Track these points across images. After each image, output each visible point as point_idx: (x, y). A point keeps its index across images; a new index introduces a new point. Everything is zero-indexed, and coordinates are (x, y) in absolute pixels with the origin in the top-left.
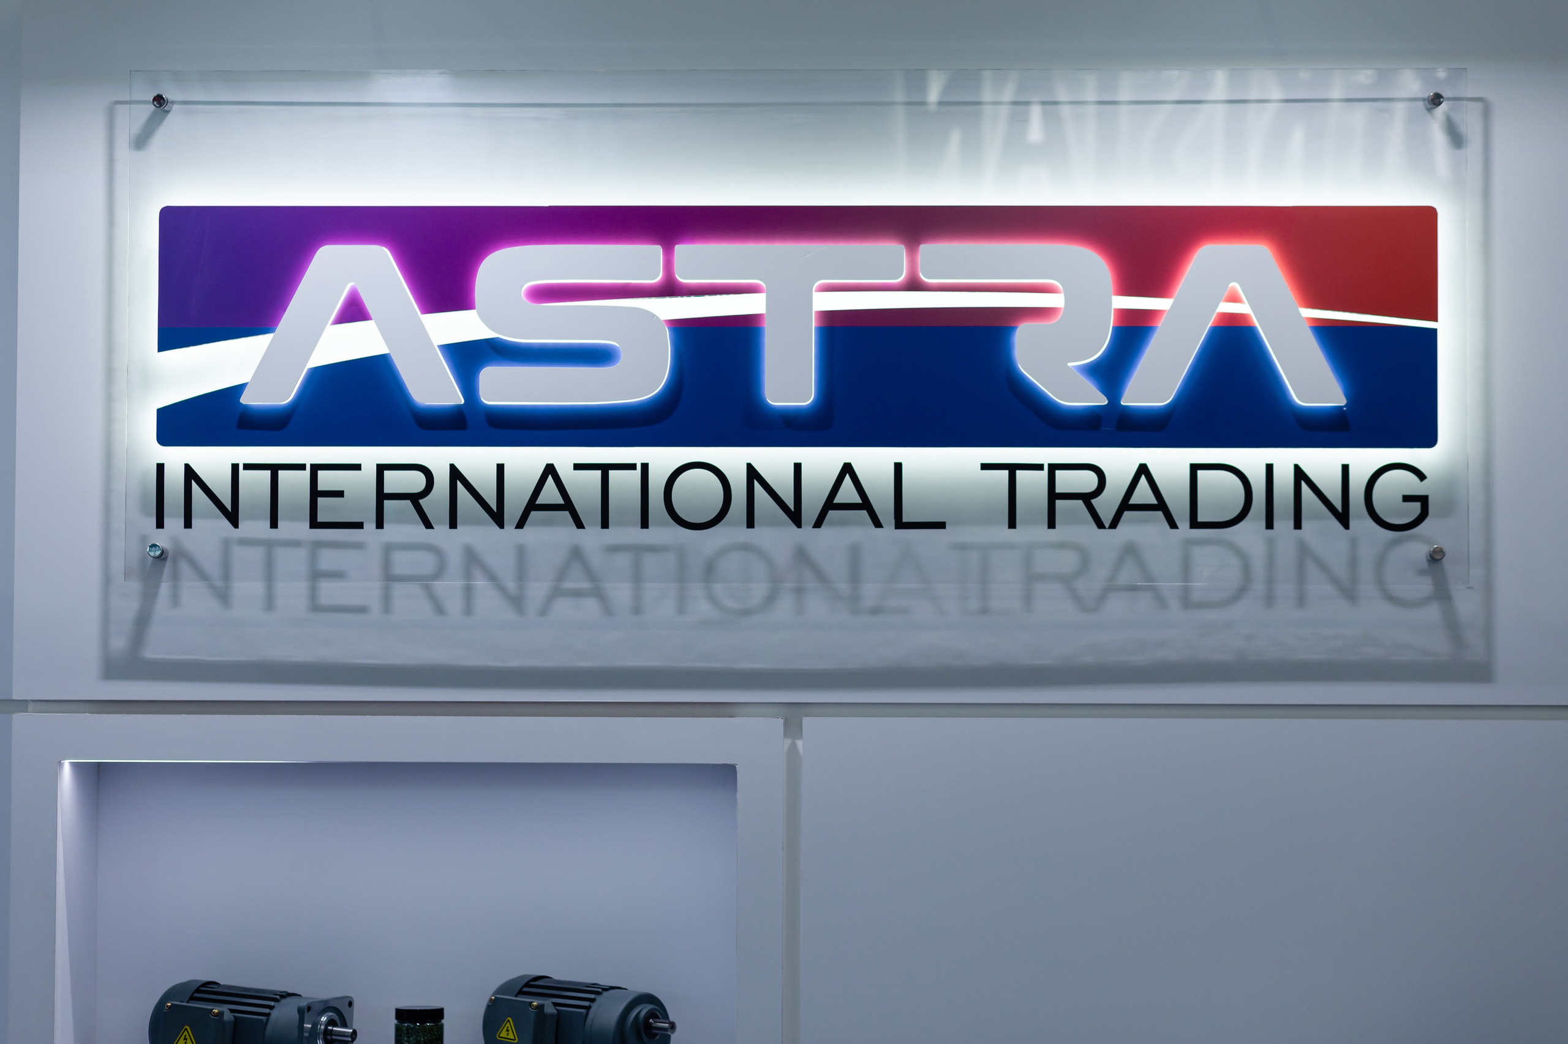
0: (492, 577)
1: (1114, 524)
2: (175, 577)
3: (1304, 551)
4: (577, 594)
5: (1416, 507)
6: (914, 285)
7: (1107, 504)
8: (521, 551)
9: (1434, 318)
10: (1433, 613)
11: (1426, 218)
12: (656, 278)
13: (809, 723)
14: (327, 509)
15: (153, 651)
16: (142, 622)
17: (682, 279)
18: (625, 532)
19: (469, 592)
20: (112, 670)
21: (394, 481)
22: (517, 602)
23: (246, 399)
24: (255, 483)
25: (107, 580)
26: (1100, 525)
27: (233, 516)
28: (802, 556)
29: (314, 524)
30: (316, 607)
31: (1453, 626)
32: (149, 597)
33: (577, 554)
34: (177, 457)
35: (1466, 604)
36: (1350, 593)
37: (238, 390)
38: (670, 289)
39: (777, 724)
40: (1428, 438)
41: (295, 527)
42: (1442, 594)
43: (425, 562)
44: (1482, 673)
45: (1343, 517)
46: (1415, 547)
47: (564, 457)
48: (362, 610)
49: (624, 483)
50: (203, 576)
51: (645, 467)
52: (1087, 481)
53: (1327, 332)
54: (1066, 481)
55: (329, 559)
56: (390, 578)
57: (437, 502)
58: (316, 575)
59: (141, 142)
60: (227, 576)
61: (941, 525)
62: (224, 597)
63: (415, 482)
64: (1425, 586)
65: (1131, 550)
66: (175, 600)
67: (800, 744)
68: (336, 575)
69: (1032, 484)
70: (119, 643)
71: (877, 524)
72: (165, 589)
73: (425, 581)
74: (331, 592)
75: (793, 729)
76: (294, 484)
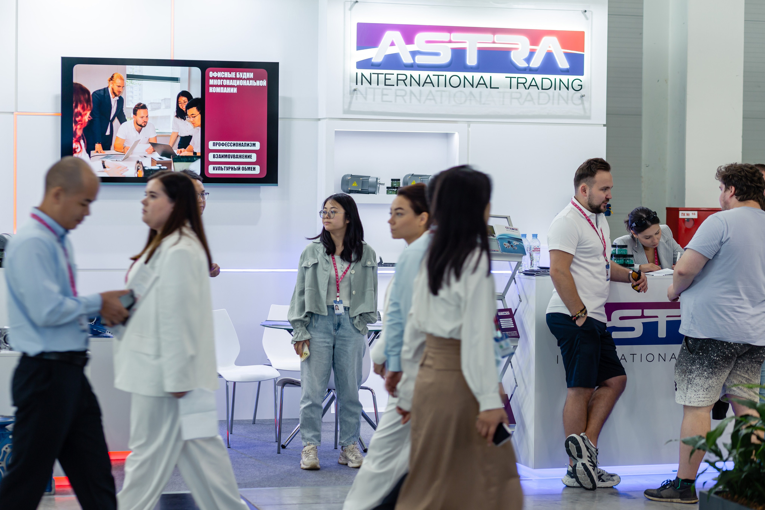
0: (415, 96)
1: (528, 89)
2: (357, 94)
3: (559, 95)
4: (430, 99)
5: (580, 87)
6: (494, 42)
7: (527, 85)
8: (420, 91)
9: (583, 51)
10: (581, 106)
11: (583, 33)
12: (447, 40)
13: (471, 125)
14: (388, 82)
15: (352, 109)
16: (350, 103)
17: (452, 40)
18: (442, 87)
19: (411, 98)
20: (345, 112)
21: (400, 77)
22: (419, 101)
23: (373, 61)
24: (374, 77)
25: (344, 95)
26: (526, 89)
27: (370, 83)
28: (471, 93)
29: (385, 85)
30: (383, 101)
31: (584, 109)
32: (352, 98)
33: (431, 92)
34: (360, 71)
35: (587, 105)
36: (567, 103)
37: (371, 59)
38: (450, 42)
39: (466, 125)
40: (582, 74)
41: (382, 85)
42: (582, 103)
43: (403, 93)
44: (589, 118)
45: (568, 88)
46: (579, 94)
47: (431, 73)
48: (391, 102)
49: (442, 79)
50: (362, 94)
51: (446, 76)
52: (523, 81)
53: (566, 54)
54: (520, 80)
55: (385, 92)
56: (397, 96)
57: (408, 81)
58: (383, 95)
59: (350, 9)
60: (366, 94)
61: (498, 88)
62: (365, 98)
63: (404, 77)
64: (580, 102)
65: (529, 93)
66: (357, 99)
67: (470, 129)
68: (387, 95)
69: (514, 81)
70: (346, 107)
71: (487, 88)
72: (355, 96)
73: (403, 96)
74: (385, 98)
75: (469, 126)
76: (382, 77)
